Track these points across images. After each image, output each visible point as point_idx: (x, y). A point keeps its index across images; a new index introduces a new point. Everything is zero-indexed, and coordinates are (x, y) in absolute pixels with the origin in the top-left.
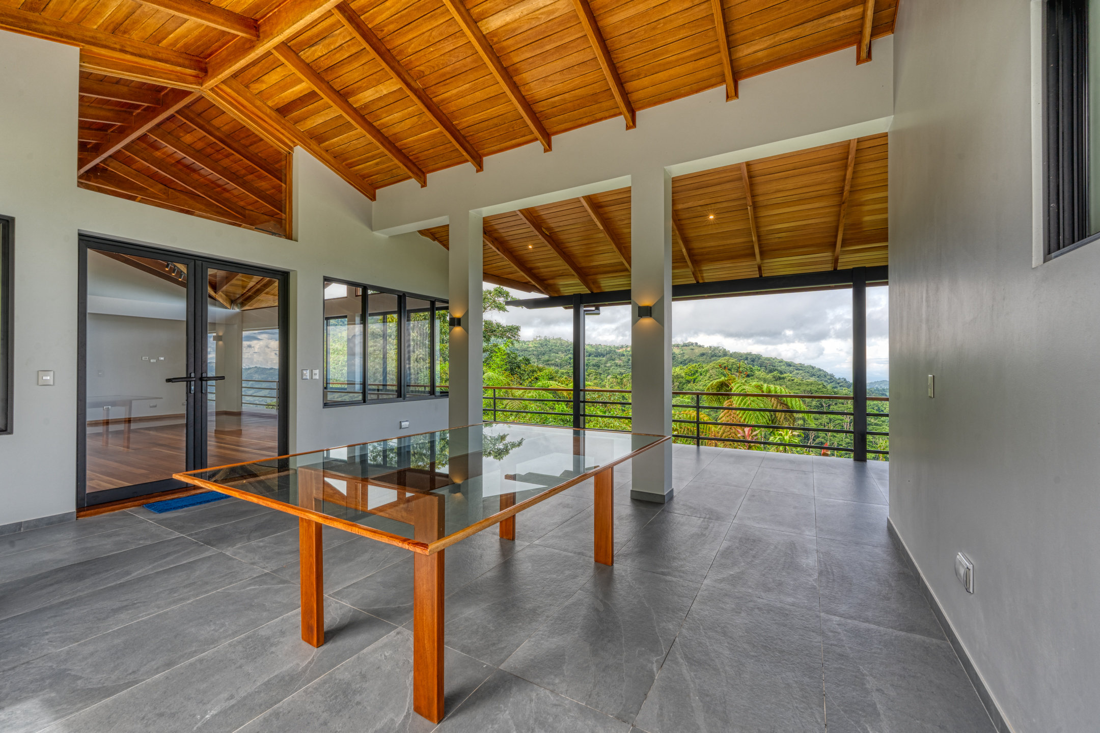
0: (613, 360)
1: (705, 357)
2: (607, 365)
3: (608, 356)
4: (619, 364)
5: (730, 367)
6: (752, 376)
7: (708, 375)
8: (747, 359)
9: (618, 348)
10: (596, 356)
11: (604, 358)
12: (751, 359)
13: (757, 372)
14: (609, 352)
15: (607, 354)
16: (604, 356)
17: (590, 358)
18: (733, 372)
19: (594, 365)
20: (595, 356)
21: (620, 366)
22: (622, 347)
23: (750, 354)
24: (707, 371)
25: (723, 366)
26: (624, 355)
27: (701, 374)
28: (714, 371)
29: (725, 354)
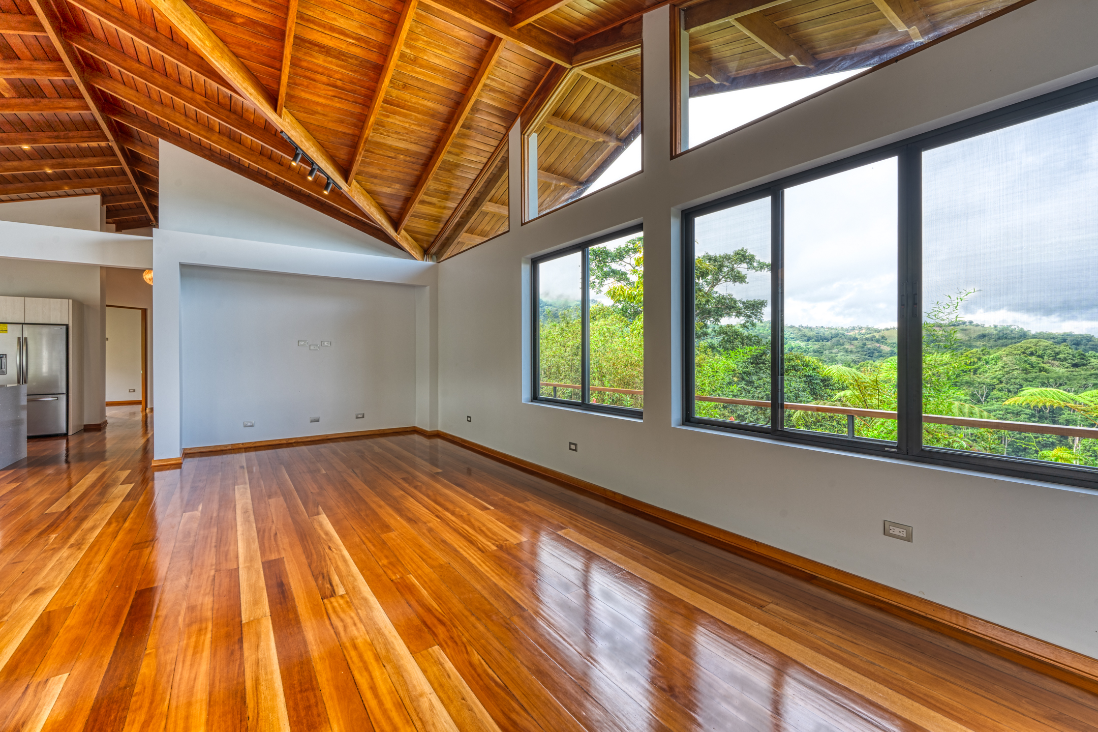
0: (842, 345)
1: (986, 339)
2: (833, 351)
3: (834, 340)
4: (849, 350)
5: (1040, 353)
6: (1084, 365)
7: (1000, 364)
8: (1065, 340)
9: (847, 330)
10: (818, 341)
11: (829, 343)
12: (1071, 341)
13: (1093, 360)
14: (836, 335)
15: (832, 338)
16: (828, 340)
17: (809, 343)
18: (1045, 360)
19: (815, 351)
20: (816, 341)
21: (851, 352)
22: (854, 329)
23: (1070, 335)
24: (999, 358)
25: (1028, 351)
26: (856, 339)
27: (987, 363)
28: (1010, 358)
29: (1024, 336)
